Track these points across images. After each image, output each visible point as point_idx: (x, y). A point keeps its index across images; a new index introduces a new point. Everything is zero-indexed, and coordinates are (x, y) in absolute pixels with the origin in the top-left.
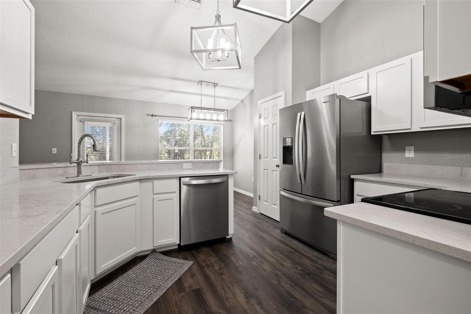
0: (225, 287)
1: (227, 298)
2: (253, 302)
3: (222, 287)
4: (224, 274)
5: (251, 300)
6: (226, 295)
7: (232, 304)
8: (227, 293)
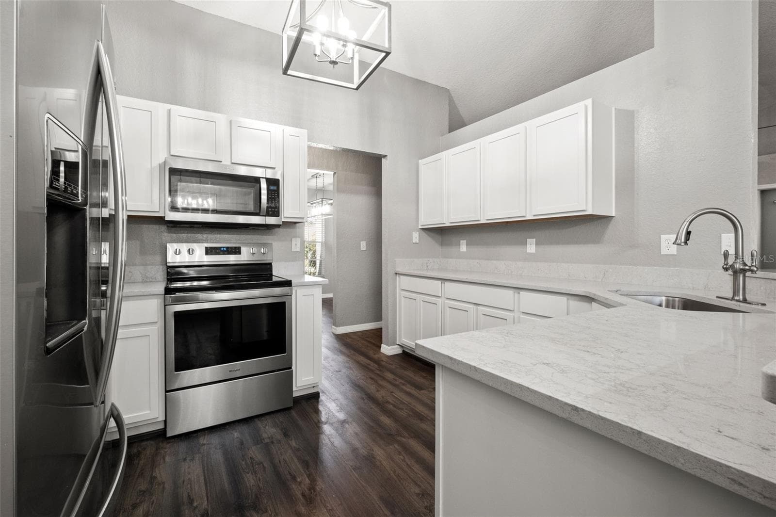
0: (407, 470)
1: (400, 453)
2: (364, 451)
3: (411, 469)
4: (418, 495)
5: (366, 453)
6: (403, 458)
7: (391, 447)
8: (402, 460)
